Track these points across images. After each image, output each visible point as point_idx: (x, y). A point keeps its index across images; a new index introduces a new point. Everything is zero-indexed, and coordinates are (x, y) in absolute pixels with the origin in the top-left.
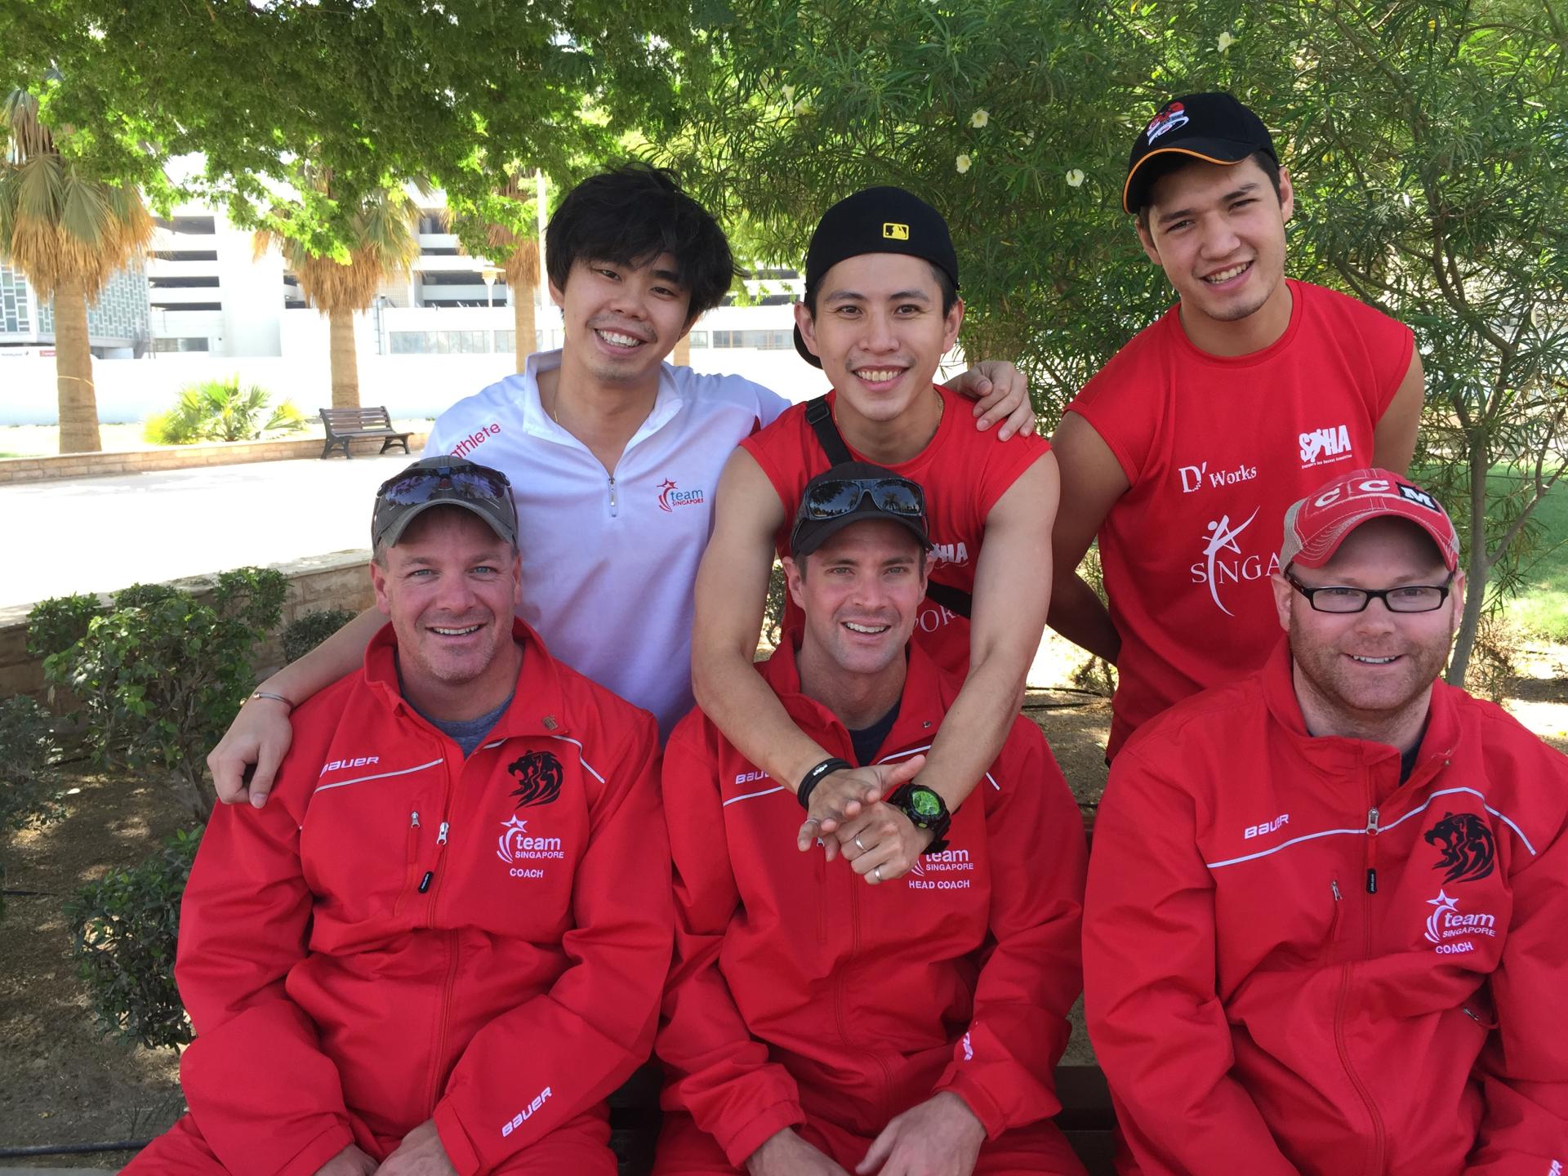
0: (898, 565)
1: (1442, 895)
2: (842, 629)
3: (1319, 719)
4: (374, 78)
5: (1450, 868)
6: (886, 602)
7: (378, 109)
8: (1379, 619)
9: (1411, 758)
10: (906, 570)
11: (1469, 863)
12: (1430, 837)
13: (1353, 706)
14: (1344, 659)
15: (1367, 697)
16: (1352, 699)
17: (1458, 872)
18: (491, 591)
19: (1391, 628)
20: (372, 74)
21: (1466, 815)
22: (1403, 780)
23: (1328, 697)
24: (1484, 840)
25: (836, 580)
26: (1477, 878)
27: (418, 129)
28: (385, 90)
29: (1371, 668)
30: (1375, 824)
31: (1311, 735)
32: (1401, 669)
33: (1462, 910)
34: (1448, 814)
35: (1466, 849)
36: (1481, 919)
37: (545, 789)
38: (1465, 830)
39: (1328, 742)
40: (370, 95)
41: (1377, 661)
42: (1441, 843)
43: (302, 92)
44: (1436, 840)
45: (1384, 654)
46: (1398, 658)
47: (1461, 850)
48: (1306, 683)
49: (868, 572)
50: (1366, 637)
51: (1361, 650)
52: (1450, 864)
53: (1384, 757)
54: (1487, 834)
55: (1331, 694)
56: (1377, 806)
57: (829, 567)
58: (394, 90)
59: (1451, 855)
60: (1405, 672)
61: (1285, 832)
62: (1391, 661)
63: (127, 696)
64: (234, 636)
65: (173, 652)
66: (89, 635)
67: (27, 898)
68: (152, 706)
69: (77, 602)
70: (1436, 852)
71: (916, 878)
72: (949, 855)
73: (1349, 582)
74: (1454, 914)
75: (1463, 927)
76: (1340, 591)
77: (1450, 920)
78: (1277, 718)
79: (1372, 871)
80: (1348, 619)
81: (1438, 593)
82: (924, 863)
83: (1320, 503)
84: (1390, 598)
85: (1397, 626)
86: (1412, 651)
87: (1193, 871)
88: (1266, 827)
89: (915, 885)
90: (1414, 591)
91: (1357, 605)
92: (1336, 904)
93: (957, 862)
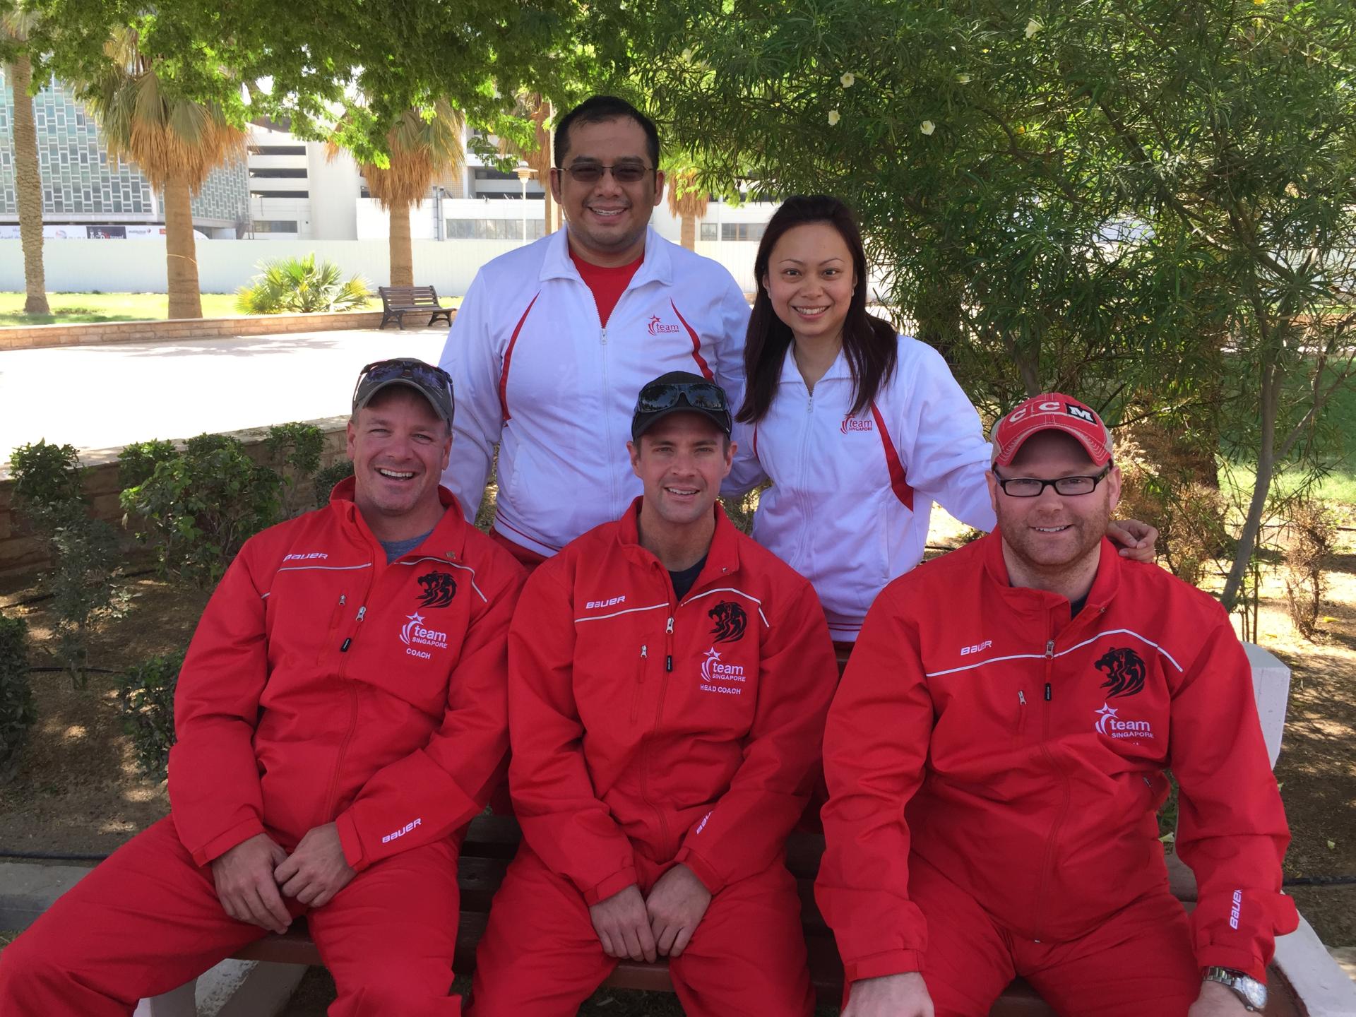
0: (705, 446)
1: (1106, 707)
2: (665, 492)
3: (1018, 575)
4: (404, 19)
5: (1112, 687)
6: (694, 472)
7: (407, 45)
8: (1052, 500)
9: (1078, 605)
10: (711, 450)
11: (1126, 683)
12: (1098, 665)
13: (1038, 564)
14: (1031, 531)
15: (1045, 556)
16: (1036, 558)
17: (1117, 690)
18: (426, 452)
19: (1060, 507)
20: (402, 15)
21: (1125, 649)
22: (1073, 616)
23: (1023, 559)
24: (1137, 667)
25: (660, 456)
26: (1130, 694)
27: (440, 62)
28: (412, 28)
29: (1049, 536)
30: (1053, 652)
31: (1011, 585)
32: (1069, 535)
33: (1121, 717)
34: (1112, 648)
35: (1124, 674)
36: (1140, 725)
37: (442, 597)
38: (1123, 660)
39: (1022, 592)
40: (400, 34)
41: (1051, 530)
42: (1106, 669)
43: (347, 30)
44: (1103, 667)
45: (1056, 524)
46: (1068, 527)
47: (1120, 674)
48: (1009, 548)
49: (683, 450)
50: (1044, 514)
51: (1041, 523)
52: (1112, 684)
53: (1057, 603)
54: (1141, 662)
55: (1023, 555)
56: (1053, 638)
57: (655, 447)
58: (420, 29)
59: (1113, 678)
60: (1073, 538)
61: (988, 653)
62: (1061, 530)
63: (181, 523)
64: (266, 480)
65: (218, 491)
66: (156, 475)
67: (105, 675)
68: (200, 532)
69: (156, 447)
70: (1103, 675)
71: (705, 683)
72: (729, 669)
73: (1031, 475)
74: (1117, 721)
75: (1129, 731)
76: (1025, 482)
77: (1115, 725)
78: (989, 572)
79: (1048, 685)
80: (1032, 500)
81: (1092, 481)
82: (711, 672)
83: (1013, 419)
84: (1058, 485)
85: (1065, 505)
86: (1077, 522)
87: (916, 678)
88: (975, 649)
89: (704, 688)
90: (1075, 480)
91: (1036, 491)
92: (1021, 707)
93: (735, 674)
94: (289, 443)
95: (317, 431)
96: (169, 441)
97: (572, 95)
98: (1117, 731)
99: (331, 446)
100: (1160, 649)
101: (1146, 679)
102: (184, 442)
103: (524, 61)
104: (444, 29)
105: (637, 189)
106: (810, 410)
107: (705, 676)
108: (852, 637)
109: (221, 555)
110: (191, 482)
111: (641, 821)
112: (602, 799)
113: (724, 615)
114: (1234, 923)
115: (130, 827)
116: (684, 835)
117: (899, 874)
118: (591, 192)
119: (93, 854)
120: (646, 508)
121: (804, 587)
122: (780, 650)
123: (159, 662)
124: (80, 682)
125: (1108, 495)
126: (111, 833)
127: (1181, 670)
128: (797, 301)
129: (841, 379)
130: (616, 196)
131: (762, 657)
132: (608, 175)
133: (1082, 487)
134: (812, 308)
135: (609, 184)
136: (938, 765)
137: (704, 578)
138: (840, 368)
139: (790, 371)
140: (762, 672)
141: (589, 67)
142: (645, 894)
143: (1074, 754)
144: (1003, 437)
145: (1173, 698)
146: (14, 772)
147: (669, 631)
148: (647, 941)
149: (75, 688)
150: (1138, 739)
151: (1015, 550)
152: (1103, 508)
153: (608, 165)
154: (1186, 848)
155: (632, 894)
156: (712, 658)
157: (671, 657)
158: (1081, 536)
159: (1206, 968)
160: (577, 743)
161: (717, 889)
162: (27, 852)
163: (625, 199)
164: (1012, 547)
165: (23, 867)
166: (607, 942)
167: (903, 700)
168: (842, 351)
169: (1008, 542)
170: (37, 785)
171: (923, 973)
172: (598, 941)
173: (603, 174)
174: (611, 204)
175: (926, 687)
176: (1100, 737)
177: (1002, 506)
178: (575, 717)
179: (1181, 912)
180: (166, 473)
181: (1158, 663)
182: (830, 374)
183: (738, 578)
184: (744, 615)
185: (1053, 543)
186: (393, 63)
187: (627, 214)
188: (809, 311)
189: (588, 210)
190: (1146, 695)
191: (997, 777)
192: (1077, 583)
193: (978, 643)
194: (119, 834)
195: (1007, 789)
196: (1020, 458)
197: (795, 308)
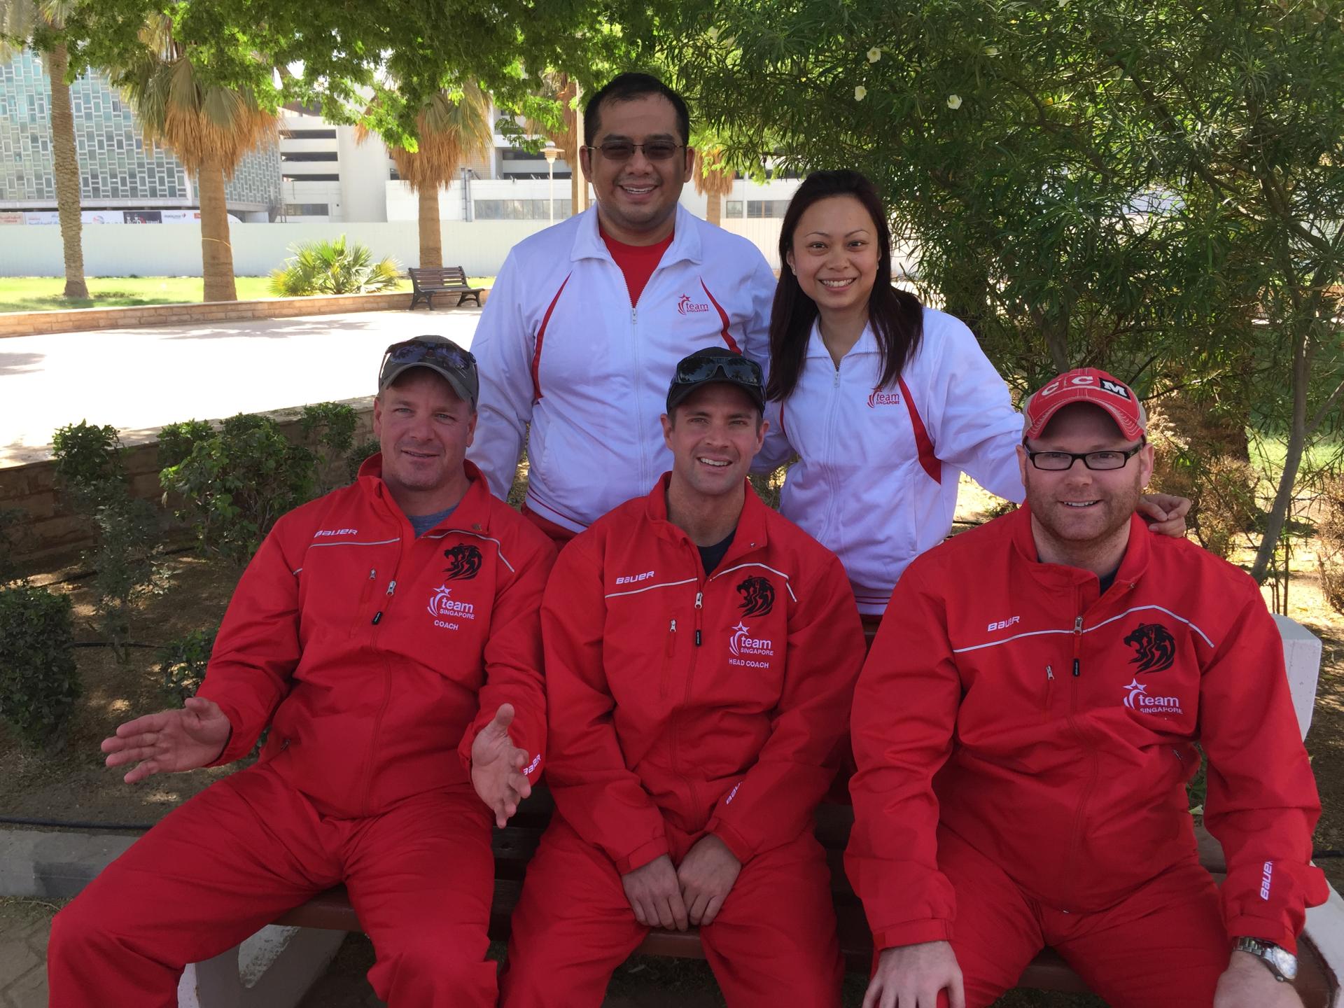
0: (739, 419)
1: (1134, 683)
2: (697, 462)
5: (1140, 663)
6: (728, 444)
7: (435, 27)
8: (1081, 475)
9: (1107, 581)
10: (745, 423)
11: (1156, 659)
12: (1127, 641)
13: (1065, 539)
14: (1059, 505)
15: (1072, 531)
16: (1063, 533)
17: (1146, 665)
19: (1089, 481)
21: (1154, 625)
22: (1102, 592)
23: (1052, 535)
24: (1167, 643)
25: (695, 427)
26: (1161, 669)
27: (468, 43)
28: (440, 10)
29: (1077, 510)
30: (1081, 628)
31: (1039, 561)
32: (1096, 511)
33: (1150, 693)
34: (1142, 624)
35: (1153, 650)
36: (1169, 701)
37: (468, 569)
38: (1153, 636)
41: (1080, 505)
42: (1135, 645)
43: (377, 13)
44: (1132, 643)
45: (1085, 499)
46: (1096, 502)
47: (1150, 650)
49: (718, 421)
50: (1073, 488)
51: (1069, 497)
52: (1141, 660)
53: (1086, 579)
55: (1051, 531)
56: (1080, 614)
57: (689, 418)
59: (1142, 654)
60: (1101, 513)
61: (1016, 629)
62: (1089, 505)
63: (219, 501)
64: (301, 459)
65: (255, 470)
66: (194, 454)
67: (147, 650)
68: (238, 510)
69: (194, 427)
70: (1132, 651)
71: (733, 657)
72: (757, 643)
73: (1061, 448)
74: (1145, 696)
75: (1157, 707)
76: (1055, 455)
77: (1144, 701)
78: (1017, 549)
79: (1076, 660)
80: (1060, 475)
81: (1123, 456)
82: (740, 646)
83: (1045, 393)
84: (1088, 459)
85: (1094, 480)
86: (1105, 498)
87: (944, 654)
88: (1003, 625)
89: (733, 662)
90: (1105, 455)
91: (1066, 465)
92: (1049, 682)
93: (763, 649)
94: (323, 422)
95: (350, 411)
96: (206, 422)
97: (598, 75)
98: (1146, 706)
99: (364, 426)
100: (1191, 625)
101: (1176, 655)
102: (221, 422)
103: (550, 42)
104: (472, 10)
105: (667, 166)
106: (837, 385)
107: (733, 649)
108: (880, 610)
109: (258, 532)
110: (228, 461)
111: (671, 792)
112: (633, 771)
113: (752, 589)
114: (1264, 894)
115: (173, 797)
116: (713, 806)
117: (927, 845)
118: (622, 170)
119: (138, 824)
120: (675, 482)
121: (831, 561)
122: (808, 625)
123: (200, 637)
124: (124, 656)
125: (1140, 472)
126: (155, 803)
127: (1212, 646)
128: (824, 274)
129: (867, 354)
130: (647, 174)
131: (790, 631)
132: (639, 153)
133: (1113, 462)
134: (838, 280)
135: (640, 162)
136: (965, 739)
137: (733, 552)
138: (867, 342)
139: (816, 345)
140: (789, 646)
141: (616, 47)
142: (676, 864)
143: (1102, 727)
144: (1034, 412)
145: (1202, 675)
146: (61, 744)
147: (698, 606)
148: (679, 910)
149: (119, 663)
150: (1166, 714)
151: (1042, 524)
152: (1133, 485)
153: (638, 143)
154: (1214, 821)
155: (663, 864)
156: (740, 632)
157: (698, 631)
158: (1109, 511)
159: (1236, 938)
160: (608, 716)
161: (747, 859)
162: (74, 821)
163: (655, 176)
164: (1040, 521)
165: (71, 836)
166: (639, 910)
167: (932, 675)
168: (869, 324)
169: (1036, 516)
170: (83, 757)
171: (950, 941)
172: (630, 909)
173: (634, 152)
174: (642, 182)
175: (953, 662)
176: (1128, 710)
177: (1030, 480)
178: (606, 690)
179: (1210, 883)
180: (204, 453)
181: (1189, 636)
182: (857, 348)
183: (766, 554)
184: (772, 589)
185: (1080, 517)
186: (422, 46)
187: (657, 192)
188: (836, 284)
189: (619, 188)
190: (1176, 672)
191: (1024, 750)
192: (1106, 558)
193: (1006, 619)
194: (163, 804)
195: (1035, 762)
196: (1048, 431)
197: (821, 281)
